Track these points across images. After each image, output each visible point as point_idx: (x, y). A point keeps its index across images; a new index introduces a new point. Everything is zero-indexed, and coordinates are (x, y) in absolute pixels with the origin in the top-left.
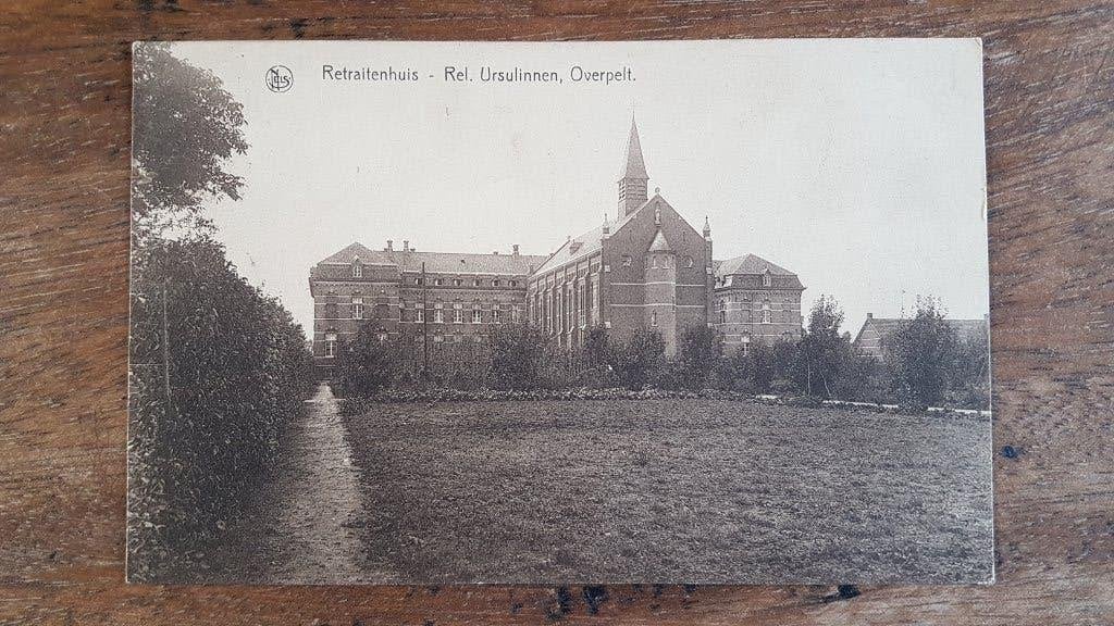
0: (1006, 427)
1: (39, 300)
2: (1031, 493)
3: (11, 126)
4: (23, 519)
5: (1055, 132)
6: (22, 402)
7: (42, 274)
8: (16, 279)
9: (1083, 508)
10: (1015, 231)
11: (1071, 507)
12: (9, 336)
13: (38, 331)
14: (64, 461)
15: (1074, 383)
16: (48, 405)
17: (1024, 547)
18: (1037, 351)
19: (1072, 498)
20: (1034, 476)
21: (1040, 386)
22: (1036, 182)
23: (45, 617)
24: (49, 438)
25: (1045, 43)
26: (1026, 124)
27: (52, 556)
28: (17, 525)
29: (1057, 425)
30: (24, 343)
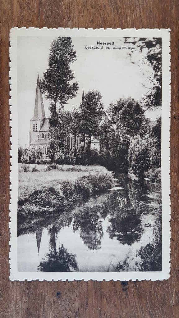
0: (66, 294)
1: (122, 17)
2: (47, 299)
3: (173, 12)
4: (58, 9)
5: (150, 314)
6: (92, 11)
7: (129, 18)
8: (128, 11)
9: (41, 313)
10: (122, 301)
11: (42, 310)
12: (112, 8)
13: (113, 17)
14: (74, 22)
15: (77, 313)
16: (91, 18)
17: (31, 296)
18: (87, 304)
19: (44, 310)
20: (52, 300)
21: (77, 304)
22: (136, 308)
23: (30, 14)
24: (81, 18)
25: (176, 313)
26: (153, 306)
27: (47, 17)
28: (57, 7)
29: (65, 308)
30: (109, 12)
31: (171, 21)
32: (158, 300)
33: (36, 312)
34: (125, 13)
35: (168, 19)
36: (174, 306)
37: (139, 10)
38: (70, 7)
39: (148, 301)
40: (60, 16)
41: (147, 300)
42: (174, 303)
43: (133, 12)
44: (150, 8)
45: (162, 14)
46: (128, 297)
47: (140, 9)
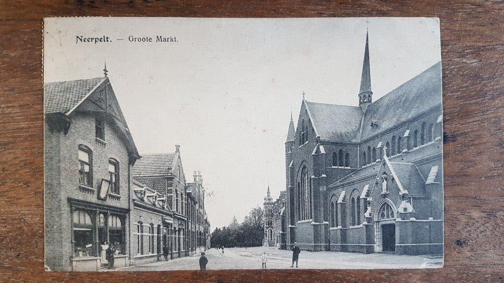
31: (28, 58)
32: (470, 86)
33: (487, 278)
34: (13, 131)
35: (24, 63)
36: (480, 61)
37: (10, 110)
38: (4, 219)
39: (472, 102)
40: (17, 235)
41: (470, 104)
42: (475, 61)
43: (13, 117)
44: (5, 91)
45: (17, 71)
46: (466, 133)
47: (8, 107)
